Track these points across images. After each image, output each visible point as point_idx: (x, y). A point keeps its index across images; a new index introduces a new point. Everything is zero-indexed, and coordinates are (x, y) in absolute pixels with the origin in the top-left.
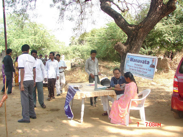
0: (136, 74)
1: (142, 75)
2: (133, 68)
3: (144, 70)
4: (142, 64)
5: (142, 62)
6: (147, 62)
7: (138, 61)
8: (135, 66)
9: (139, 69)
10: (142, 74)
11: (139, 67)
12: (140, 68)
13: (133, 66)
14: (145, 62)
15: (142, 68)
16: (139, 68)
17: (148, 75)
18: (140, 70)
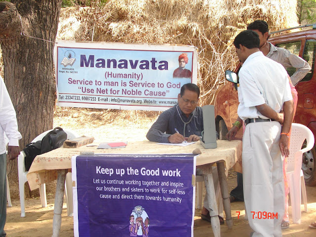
0: (121, 103)
1: (145, 101)
2: (103, 87)
3: (151, 89)
4: (138, 70)
5: (139, 64)
6: (157, 65)
7: (118, 63)
8: (110, 79)
9: (128, 88)
10: (148, 99)
11: (127, 80)
12: (136, 85)
13: (103, 80)
14: (150, 64)
15: (143, 81)
16: (128, 84)
17: (170, 100)
18: (134, 89)
